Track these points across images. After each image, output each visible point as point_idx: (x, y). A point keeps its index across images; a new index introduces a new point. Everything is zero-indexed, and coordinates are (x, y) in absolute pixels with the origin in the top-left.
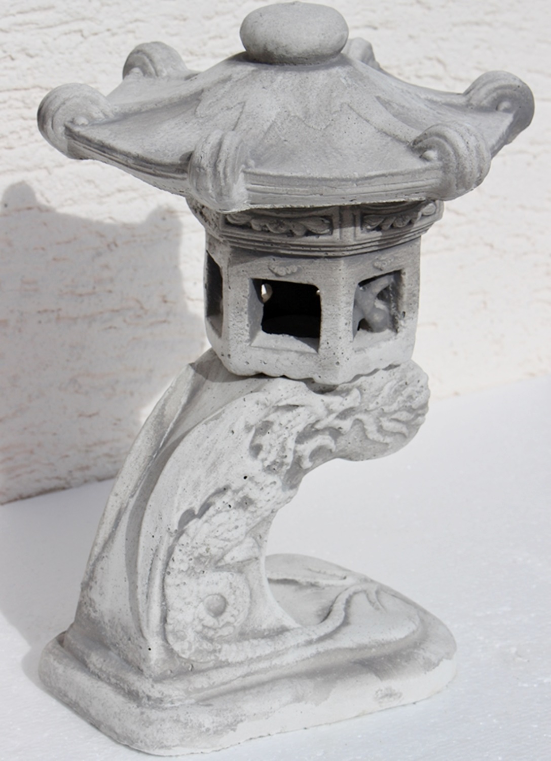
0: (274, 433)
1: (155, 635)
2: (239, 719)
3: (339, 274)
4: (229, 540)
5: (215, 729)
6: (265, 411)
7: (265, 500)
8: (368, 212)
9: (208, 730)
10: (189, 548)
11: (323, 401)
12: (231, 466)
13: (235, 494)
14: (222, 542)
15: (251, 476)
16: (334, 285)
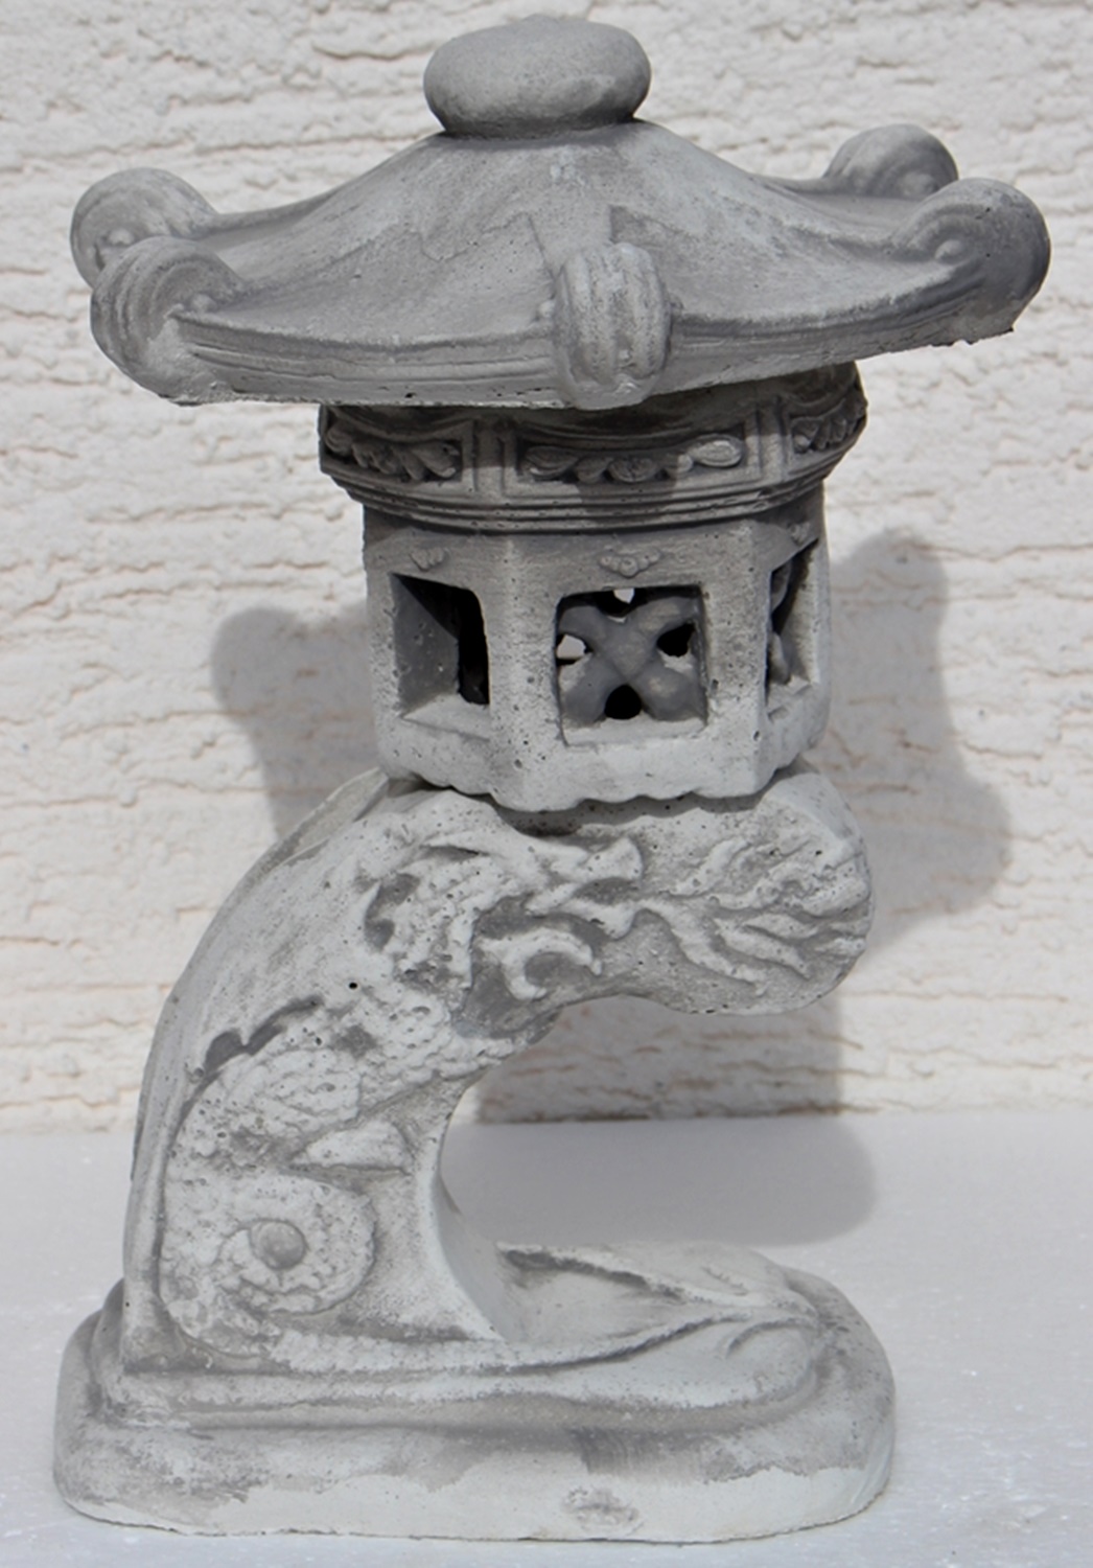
0: (422, 902)
1: (139, 1277)
2: (253, 1477)
3: (505, 569)
4: (309, 1111)
5: (195, 1484)
6: (404, 853)
7: (403, 1044)
8: (533, 438)
9: (179, 1482)
10: (220, 1112)
11: (531, 849)
12: (324, 958)
13: (335, 1018)
14: (295, 1112)
15: (366, 984)
16: (498, 593)
